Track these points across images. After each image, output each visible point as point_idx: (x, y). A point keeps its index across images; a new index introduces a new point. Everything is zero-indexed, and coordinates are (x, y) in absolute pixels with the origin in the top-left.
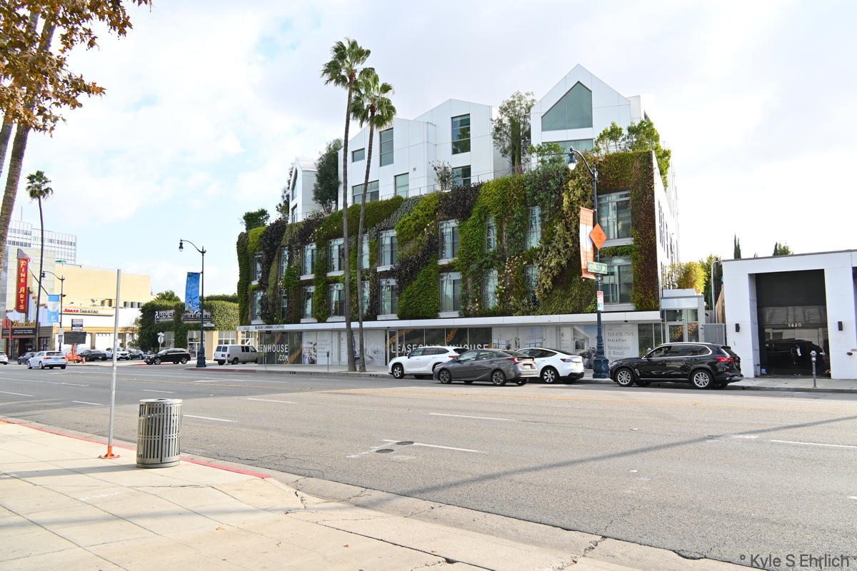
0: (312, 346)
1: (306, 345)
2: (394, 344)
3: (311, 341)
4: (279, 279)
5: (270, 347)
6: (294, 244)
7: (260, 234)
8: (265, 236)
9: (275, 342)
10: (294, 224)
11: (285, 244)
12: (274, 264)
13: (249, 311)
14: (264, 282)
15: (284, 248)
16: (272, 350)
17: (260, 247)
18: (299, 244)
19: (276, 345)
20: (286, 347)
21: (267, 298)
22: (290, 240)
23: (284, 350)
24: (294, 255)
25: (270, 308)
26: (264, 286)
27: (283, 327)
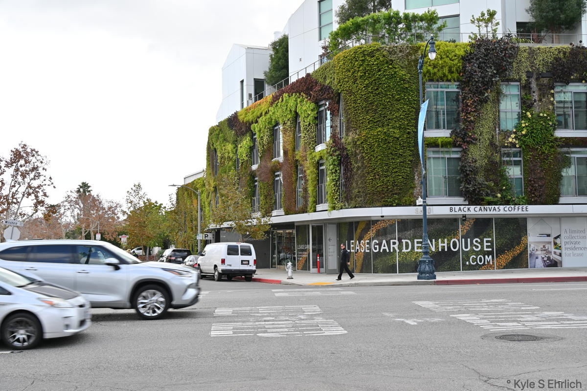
0: (551, 239)
1: (533, 239)
3: (548, 233)
4: (497, 132)
5: (444, 243)
6: (537, 79)
7: (462, 53)
8: (473, 58)
9: (455, 235)
10: (539, 49)
11: (517, 77)
12: (489, 106)
13: (416, 182)
14: (470, 134)
15: (507, 83)
16: (449, 248)
17: (455, 75)
18: (545, 81)
19: (459, 240)
20: (487, 242)
21: (476, 161)
22: (528, 72)
23: (482, 247)
24: (536, 96)
25: (480, 178)
26: (473, 141)
27: (524, 210)
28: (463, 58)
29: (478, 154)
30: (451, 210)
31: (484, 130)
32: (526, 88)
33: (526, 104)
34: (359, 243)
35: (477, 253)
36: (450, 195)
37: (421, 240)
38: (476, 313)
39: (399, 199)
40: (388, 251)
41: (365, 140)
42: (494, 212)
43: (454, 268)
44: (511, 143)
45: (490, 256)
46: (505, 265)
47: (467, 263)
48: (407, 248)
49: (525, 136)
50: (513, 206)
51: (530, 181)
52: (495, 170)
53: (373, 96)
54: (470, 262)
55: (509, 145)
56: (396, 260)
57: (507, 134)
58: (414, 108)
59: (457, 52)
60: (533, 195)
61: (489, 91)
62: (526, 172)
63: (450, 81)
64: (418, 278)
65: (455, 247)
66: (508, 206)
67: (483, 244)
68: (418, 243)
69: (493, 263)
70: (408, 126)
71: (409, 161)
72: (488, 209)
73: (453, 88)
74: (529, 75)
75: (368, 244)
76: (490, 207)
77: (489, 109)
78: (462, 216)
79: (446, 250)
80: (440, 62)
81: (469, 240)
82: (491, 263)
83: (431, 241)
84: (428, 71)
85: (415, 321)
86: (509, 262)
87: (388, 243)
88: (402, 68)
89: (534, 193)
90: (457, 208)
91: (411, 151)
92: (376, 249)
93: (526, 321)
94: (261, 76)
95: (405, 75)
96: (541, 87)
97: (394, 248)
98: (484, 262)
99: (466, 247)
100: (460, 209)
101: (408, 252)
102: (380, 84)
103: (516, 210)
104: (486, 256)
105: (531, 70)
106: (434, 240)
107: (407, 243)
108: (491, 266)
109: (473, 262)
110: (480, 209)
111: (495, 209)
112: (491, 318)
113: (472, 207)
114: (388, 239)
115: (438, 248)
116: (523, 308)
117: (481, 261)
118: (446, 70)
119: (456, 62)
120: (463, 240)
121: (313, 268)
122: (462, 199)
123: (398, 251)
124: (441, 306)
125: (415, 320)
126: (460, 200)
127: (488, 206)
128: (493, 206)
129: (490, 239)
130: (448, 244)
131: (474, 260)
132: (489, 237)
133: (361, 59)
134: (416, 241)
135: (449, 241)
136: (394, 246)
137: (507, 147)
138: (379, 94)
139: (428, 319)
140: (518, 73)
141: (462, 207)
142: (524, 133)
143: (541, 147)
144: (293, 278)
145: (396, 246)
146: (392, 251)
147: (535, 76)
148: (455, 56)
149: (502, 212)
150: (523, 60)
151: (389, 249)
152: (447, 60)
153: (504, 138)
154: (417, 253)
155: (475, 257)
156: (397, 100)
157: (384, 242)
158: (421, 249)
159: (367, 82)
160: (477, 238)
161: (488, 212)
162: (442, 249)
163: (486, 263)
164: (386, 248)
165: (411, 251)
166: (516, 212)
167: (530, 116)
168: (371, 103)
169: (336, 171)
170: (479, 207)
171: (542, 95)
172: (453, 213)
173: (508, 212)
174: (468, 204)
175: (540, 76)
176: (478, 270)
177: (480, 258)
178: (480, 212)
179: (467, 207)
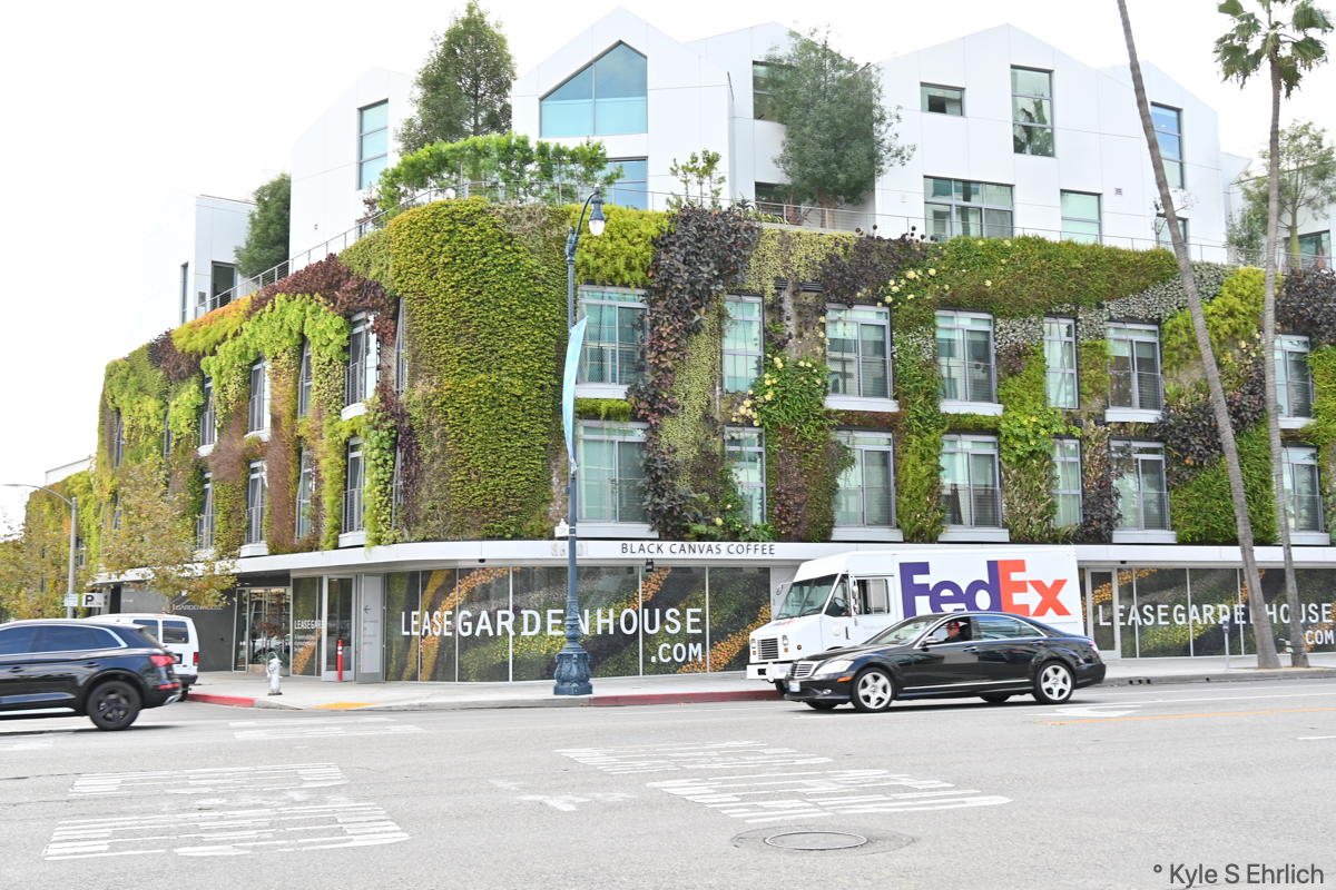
2: (1108, 604)
4: (718, 393)
5: (608, 617)
6: (795, 294)
7: (652, 231)
8: (673, 244)
9: (631, 600)
10: (798, 235)
11: (757, 288)
12: (702, 340)
13: (555, 490)
14: (665, 396)
15: (736, 297)
16: (617, 628)
17: (639, 275)
18: (810, 298)
19: (637, 612)
20: (693, 615)
21: (675, 451)
22: (777, 278)
23: (684, 628)
24: (791, 327)
25: (683, 485)
26: (669, 410)
27: (767, 551)
28: (654, 242)
29: (679, 435)
30: (624, 549)
31: (690, 389)
32: (773, 309)
33: (773, 341)
34: (431, 617)
35: (673, 639)
36: (625, 516)
37: (561, 611)
38: (704, 775)
39: (519, 525)
40: (491, 633)
41: (451, 399)
42: (709, 556)
43: (625, 670)
44: (743, 416)
45: (699, 645)
46: (726, 662)
47: (653, 659)
48: (531, 627)
49: (771, 404)
50: (745, 544)
51: (779, 494)
52: (712, 469)
53: (471, 307)
54: (658, 657)
55: (740, 421)
56: (507, 653)
57: (735, 399)
58: (554, 337)
59: (644, 229)
60: (783, 523)
61: (703, 310)
62: (773, 475)
63: (627, 285)
64: (557, 691)
65: (629, 628)
66: (736, 544)
67: (685, 620)
68: (554, 616)
69: (704, 659)
70: (541, 372)
71: (541, 445)
72: (697, 550)
73: (633, 299)
74: (780, 284)
75: (449, 618)
76: (701, 544)
77: (703, 347)
78: (644, 563)
79: (611, 632)
80: (609, 246)
81: (657, 611)
82: (700, 659)
83: (582, 614)
84: (585, 264)
85: (569, 802)
86: (736, 658)
87: (492, 617)
88: (533, 252)
89: (785, 519)
90: (636, 545)
91: (546, 424)
92: (465, 629)
93: (818, 795)
94: (230, 258)
95: (538, 268)
96: (801, 309)
97: (504, 628)
98: (687, 656)
99: (652, 626)
100: (642, 549)
101: (534, 637)
102: (486, 282)
103: (751, 552)
104: (691, 645)
105: (783, 276)
106: (587, 612)
107: (531, 617)
108: (699, 666)
109: (664, 657)
110: (683, 549)
111: (710, 549)
112: (739, 789)
113: (666, 545)
114: (493, 608)
115: (595, 628)
116: (799, 762)
117: (679, 655)
118: (620, 263)
119: (640, 248)
120: (646, 611)
121: (328, 670)
122: (647, 527)
123: (512, 633)
124: (621, 759)
125: (570, 797)
126: (642, 529)
127: (697, 543)
128: (707, 544)
129: (699, 610)
130: (617, 620)
131: (668, 653)
132: (698, 605)
133: (447, 228)
134: (550, 612)
135: (618, 613)
136: (504, 623)
137: (735, 424)
138: (482, 302)
139: (598, 795)
140: (760, 279)
141: (646, 544)
142: (768, 397)
143: (801, 428)
144: (280, 694)
145: (509, 625)
146: (499, 633)
147: (790, 288)
148: (639, 236)
149: (724, 555)
150: (769, 254)
151: (495, 630)
152: (623, 243)
153: (730, 407)
154: (552, 637)
155: (669, 647)
156: (519, 318)
157: (484, 614)
158: (560, 629)
159: (457, 276)
160: (673, 607)
161: (697, 555)
162: (603, 631)
163: (690, 659)
164: (488, 627)
165: (541, 635)
166: (751, 555)
167: (780, 365)
168: (465, 322)
169: (385, 461)
170: (679, 544)
171: (804, 325)
172: (628, 555)
173: (736, 556)
174: (657, 536)
175: (800, 288)
176: (674, 672)
177: (680, 648)
178: (682, 555)
179: (656, 543)
